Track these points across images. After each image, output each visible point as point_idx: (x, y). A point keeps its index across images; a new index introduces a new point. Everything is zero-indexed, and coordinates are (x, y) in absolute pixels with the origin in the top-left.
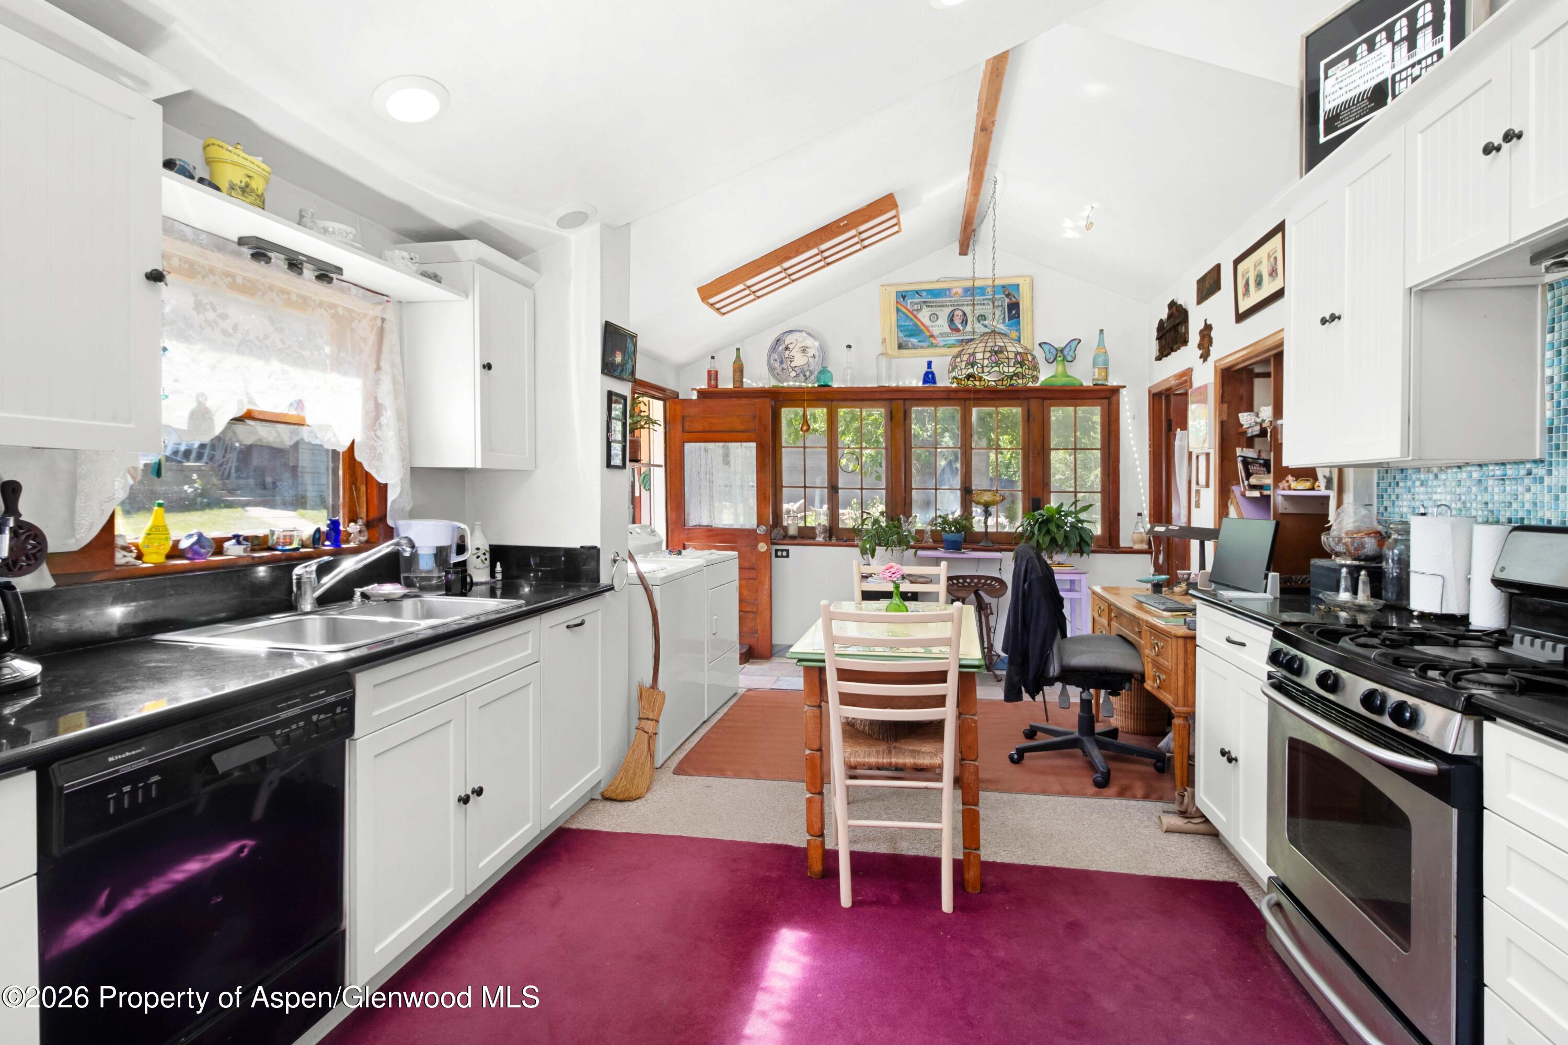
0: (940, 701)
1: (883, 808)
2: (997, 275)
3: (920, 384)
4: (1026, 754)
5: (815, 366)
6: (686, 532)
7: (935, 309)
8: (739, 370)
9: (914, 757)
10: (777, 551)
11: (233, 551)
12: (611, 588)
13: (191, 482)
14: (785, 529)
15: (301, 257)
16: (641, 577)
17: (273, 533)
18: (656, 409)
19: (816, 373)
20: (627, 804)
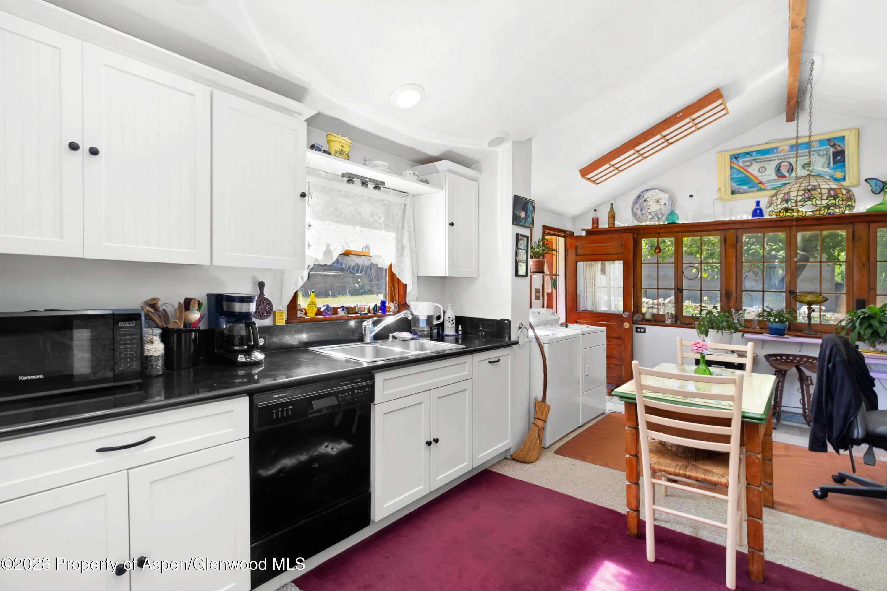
0: (726, 439)
1: (693, 505)
2: (813, 133)
3: (750, 218)
4: (829, 494)
5: (666, 211)
6: (578, 314)
7: (764, 163)
8: (612, 217)
9: (705, 474)
10: (637, 328)
11: (341, 313)
12: (516, 343)
13: (358, 283)
14: (643, 315)
15: (366, 179)
16: (537, 338)
17: (357, 305)
18: (561, 242)
19: (666, 215)
20: (524, 464)
